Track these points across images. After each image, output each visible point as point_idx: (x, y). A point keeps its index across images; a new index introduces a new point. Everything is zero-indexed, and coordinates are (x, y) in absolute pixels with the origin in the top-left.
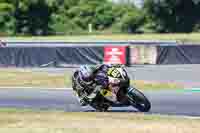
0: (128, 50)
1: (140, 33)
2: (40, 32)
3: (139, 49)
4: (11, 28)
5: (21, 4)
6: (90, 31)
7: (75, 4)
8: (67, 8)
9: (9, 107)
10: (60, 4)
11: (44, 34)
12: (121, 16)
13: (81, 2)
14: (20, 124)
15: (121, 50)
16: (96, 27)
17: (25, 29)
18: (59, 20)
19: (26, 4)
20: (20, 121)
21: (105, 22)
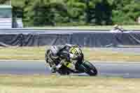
2: (104, 22)
4: (83, 20)
5: (91, 3)
7: (129, 3)
8: (123, 6)
10: (118, 3)
11: (107, 24)
14: (90, 87)
17: (94, 20)
18: (117, 14)
19: (94, 3)
20: (89, 84)
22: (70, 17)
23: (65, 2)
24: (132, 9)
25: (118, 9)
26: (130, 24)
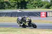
0: (47, 13)
1: (50, 8)
2: (24, 8)
3: (49, 13)
4: (16, 7)
5: (19, 1)
6: (37, 8)
7: (33, 1)
8: (31, 2)
9: (15, 27)
10: (29, 1)
11: (25, 9)
12: (45, 4)
13: (34, 1)
15: (45, 13)
16: (38, 7)
17: (20, 7)
18: (29, 5)
19: (20, 1)
21: (41, 6)
22: (11, 6)
23: (9, 1)
24: (34, 3)
25: (29, 3)
26: (34, 9)
